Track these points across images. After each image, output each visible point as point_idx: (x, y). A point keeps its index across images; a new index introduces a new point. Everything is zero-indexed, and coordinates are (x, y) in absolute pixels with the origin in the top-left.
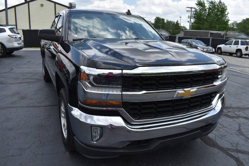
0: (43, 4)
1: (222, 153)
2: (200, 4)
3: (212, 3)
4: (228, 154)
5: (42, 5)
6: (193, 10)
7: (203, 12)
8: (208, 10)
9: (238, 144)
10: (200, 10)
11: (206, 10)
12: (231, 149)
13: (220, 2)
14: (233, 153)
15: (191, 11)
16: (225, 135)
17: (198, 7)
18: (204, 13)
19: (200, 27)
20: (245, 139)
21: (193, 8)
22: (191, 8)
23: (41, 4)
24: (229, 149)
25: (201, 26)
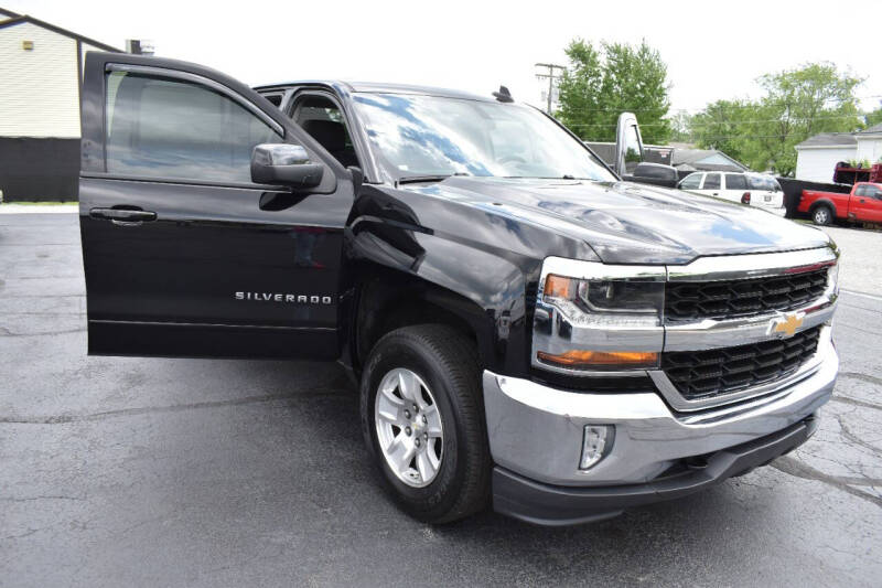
0: (31, 43)
1: (838, 490)
2: (580, 53)
3: (617, 50)
4: (849, 490)
5: (30, 46)
6: (557, 72)
7: (587, 79)
8: (603, 74)
9: (862, 466)
10: (580, 74)
11: (597, 75)
12: (851, 478)
13: (645, 50)
14: (862, 488)
15: (551, 77)
16: (818, 447)
17: (572, 63)
18: (591, 85)
19: (580, 131)
20: (871, 451)
21: (556, 66)
22: (551, 66)
23: (25, 43)
24: (848, 480)
25: (583, 127)
